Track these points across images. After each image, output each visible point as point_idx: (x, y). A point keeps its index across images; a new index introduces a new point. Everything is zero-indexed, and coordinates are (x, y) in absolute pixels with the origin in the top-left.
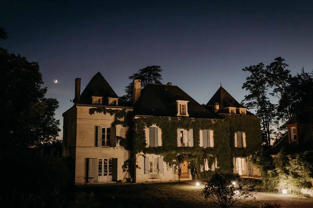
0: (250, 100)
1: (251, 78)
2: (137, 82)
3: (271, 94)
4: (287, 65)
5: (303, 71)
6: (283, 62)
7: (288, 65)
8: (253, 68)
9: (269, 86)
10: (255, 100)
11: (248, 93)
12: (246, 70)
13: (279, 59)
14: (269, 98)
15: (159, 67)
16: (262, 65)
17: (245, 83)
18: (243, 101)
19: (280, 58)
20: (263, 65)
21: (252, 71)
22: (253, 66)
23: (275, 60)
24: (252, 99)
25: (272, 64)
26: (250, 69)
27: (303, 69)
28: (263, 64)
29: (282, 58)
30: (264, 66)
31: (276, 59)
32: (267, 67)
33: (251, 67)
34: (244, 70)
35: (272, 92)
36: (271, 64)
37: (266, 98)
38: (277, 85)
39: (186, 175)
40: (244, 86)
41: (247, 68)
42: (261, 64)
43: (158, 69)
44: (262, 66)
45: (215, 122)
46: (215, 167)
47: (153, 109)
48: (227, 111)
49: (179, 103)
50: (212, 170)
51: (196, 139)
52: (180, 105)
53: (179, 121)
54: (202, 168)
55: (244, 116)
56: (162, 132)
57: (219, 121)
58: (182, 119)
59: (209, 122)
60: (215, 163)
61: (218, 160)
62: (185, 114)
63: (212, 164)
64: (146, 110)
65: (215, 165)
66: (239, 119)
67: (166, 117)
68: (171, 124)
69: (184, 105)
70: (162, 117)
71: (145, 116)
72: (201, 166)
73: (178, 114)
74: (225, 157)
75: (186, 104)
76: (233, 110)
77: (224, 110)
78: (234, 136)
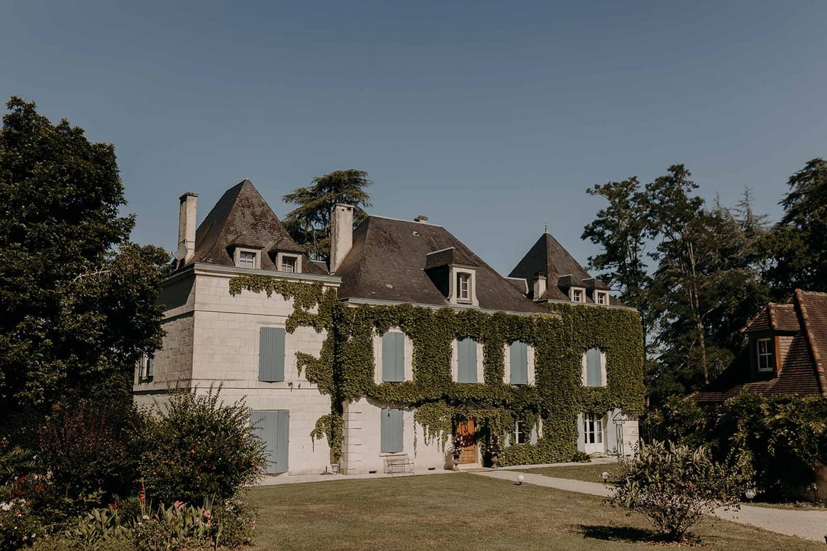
0: (602, 269)
1: (608, 213)
2: (343, 210)
3: (653, 255)
4: (695, 186)
5: (718, 202)
6: (687, 178)
7: (698, 187)
8: (612, 189)
9: (648, 237)
10: (614, 270)
12: (595, 192)
13: (678, 170)
14: (647, 266)
15: (364, 173)
16: (634, 183)
17: (589, 225)
19: (681, 167)
20: (638, 183)
21: (611, 196)
22: (614, 184)
23: (669, 170)
24: (608, 268)
25: (661, 181)
26: (607, 190)
27: (718, 197)
28: (637, 179)
29: (685, 168)
30: (639, 185)
31: (672, 169)
32: (647, 186)
33: (607, 187)
34: (591, 192)
35: (655, 251)
36: (657, 180)
37: (641, 265)
38: (667, 234)
39: (470, 456)
40: (586, 232)
41: (599, 187)
42: (634, 179)
43: (361, 179)
44: (634, 185)
45: (541, 323)
46: (538, 436)
47: (389, 283)
48: (563, 295)
49: (455, 270)
50: (531, 444)
51: (494, 364)
52: (459, 275)
53: (457, 316)
54: (508, 437)
55: (606, 309)
56: (415, 344)
57: (551, 320)
58: (463, 313)
59: (527, 323)
60: (537, 425)
61: (544, 417)
62: (468, 299)
63: (532, 427)
64: (371, 287)
65: (537, 431)
66: (593, 316)
67: (425, 306)
68: (437, 325)
69: (467, 276)
70: (414, 306)
71: (373, 303)
72: (505, 432)
73: (453, 300)
74: (562, 409)
75: (473, 272)
76: (577, 292)
77: (559, 292)
78: (581, 357)
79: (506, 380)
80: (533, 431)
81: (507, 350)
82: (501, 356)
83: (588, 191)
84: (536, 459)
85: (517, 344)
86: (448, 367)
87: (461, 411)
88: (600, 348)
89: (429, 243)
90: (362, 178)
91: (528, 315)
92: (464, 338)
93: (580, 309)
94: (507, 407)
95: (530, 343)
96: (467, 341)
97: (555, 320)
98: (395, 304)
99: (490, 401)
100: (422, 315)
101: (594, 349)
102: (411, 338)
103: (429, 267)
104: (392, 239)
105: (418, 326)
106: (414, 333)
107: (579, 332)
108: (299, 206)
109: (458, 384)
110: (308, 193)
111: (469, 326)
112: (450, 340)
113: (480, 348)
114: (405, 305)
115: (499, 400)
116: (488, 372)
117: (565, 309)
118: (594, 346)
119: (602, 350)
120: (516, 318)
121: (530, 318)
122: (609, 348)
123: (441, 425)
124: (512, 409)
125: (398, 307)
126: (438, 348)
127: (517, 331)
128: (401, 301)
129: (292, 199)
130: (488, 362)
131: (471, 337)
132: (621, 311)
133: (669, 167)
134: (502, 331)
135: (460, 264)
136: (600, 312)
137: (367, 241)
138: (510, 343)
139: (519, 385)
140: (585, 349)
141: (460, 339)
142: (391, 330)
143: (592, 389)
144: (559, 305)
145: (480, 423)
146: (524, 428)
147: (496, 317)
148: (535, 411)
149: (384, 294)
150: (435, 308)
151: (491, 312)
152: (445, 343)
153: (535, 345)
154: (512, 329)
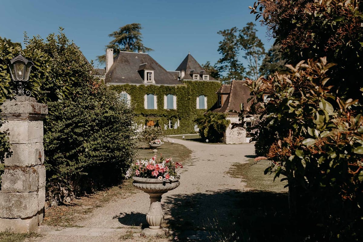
0: (222, 63)
1: (224, 42)
2: (109, 51)
3: (244, 57)
6: (254, 27)
7: (258, 31)
9: (243, 49)
10: (226, 64)
11: (221, 56)
12: (221, 33)
13: (251, 24)
18: (216, 64)
20: (237, 29)
21: (225, 35)
22: (227, 30)
25: (245, 29)
26: (224, 33)
33: (225, 31)
34: (219, 33)
35: (245, 55)
36: (243, 28)
37: (238, 61)
40: (219, 48)
41: (221, 31)
42: (235, 28)
45: (178, 88)
46: (177, 126)
47: (123, 77)
48: (191, 77)
49: (146, 72)
50: (175, 128)
51: (160, 102)
52: (148, 73)
53: (146, 87)
54: (166, 126)
55: (207, 82)
56: (131, 97)
57: (182, 87)
58: (148, 86)
59: (173, 88)
60: (177, 122)
61: (180, 120)
62: (151, 81)
63: (175, 123)
64: (117, 78)
65: (177, 124)
66: (201, 84)
67: (134, 84)
68: (139, 90)
69: (151, 73)
70: (130, 84)
71: (115, 84)
72: (165, 125)
73: (146, 81)
74: (186, 117)
75: (153, 72)
76: (196, 76)
77: (189, 76)
78: (196, 99)
79: (165, 107)
80: (176, 124)
81: (165, 98)
82: (163, 100)
83: (218, 33)
84: (176, 133)
85: (169, 95)
86: (143, 104)
87: (147, 118)
88: (204, 95)
89: (142, 61)
90: (139, 26)
91: (173, 85)
92: (149, 94)
93: (196, 82)
94: (165, 116)
95: (174, 95)
96: (150, 95)
97: (184, 87)
98: (123, 84)
99: (159, 115)
100: (133, 88)
101: (201, 96)
102: (130, 95)
103: (139, 70)
104: (127, 60)
105: (132, 91)
106: (130, 93)
107: (196, 90)
108: (115, 38)
109: (147, 110)
110: (118, 33)
111: (151, 90)
112: (144, 95)
113: (155, 97)
114: (127, 84)
115: (162, 114)
116: (158, 105)
117: (190, 82)
118: (202, 95)
119: (205, 96)
120: (168, 87)
121: (174, 87)
122: (208, 95)
123: (141, 123)
124: (167, 117)
125: (124, 85)
126: (139, 98)
127: (169, 91)
128: (126, 83)
129: (112, 36)
130: (158, 102)
131: (152, 94)
132: (213, 82)
133: (247, 23)
134: (163, 91)
135: (148, 69)
136: (204, 83)
137: (118, 62)
138: (167, 95)
139: (170, 109)
140: (198, 96)
141: (148, 95)
142: (122, 93)
143: (200, 110)
144: (188, 81)
145: (156, 122)
146: (172, 123)
147: (161, 87)
148: (176, 118)
149: (121, 80)
150: (138, 85)
151: (159, 85)
152: (142, 96)
153: (176, 95)
154: (167, 91)
